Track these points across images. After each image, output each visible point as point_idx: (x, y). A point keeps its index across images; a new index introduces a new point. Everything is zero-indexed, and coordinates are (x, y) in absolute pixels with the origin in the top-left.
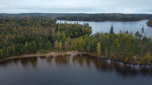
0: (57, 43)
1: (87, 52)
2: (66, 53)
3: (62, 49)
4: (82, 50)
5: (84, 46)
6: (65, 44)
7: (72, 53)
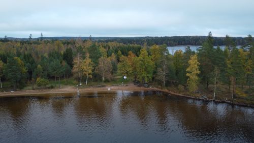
0: (80, 62)
1: (157, 87)
2: (102, 88)
3: (91, 76)
4: (146, 80)
5: (151, 70)
6: (101, 65)
7: (119, 89)
